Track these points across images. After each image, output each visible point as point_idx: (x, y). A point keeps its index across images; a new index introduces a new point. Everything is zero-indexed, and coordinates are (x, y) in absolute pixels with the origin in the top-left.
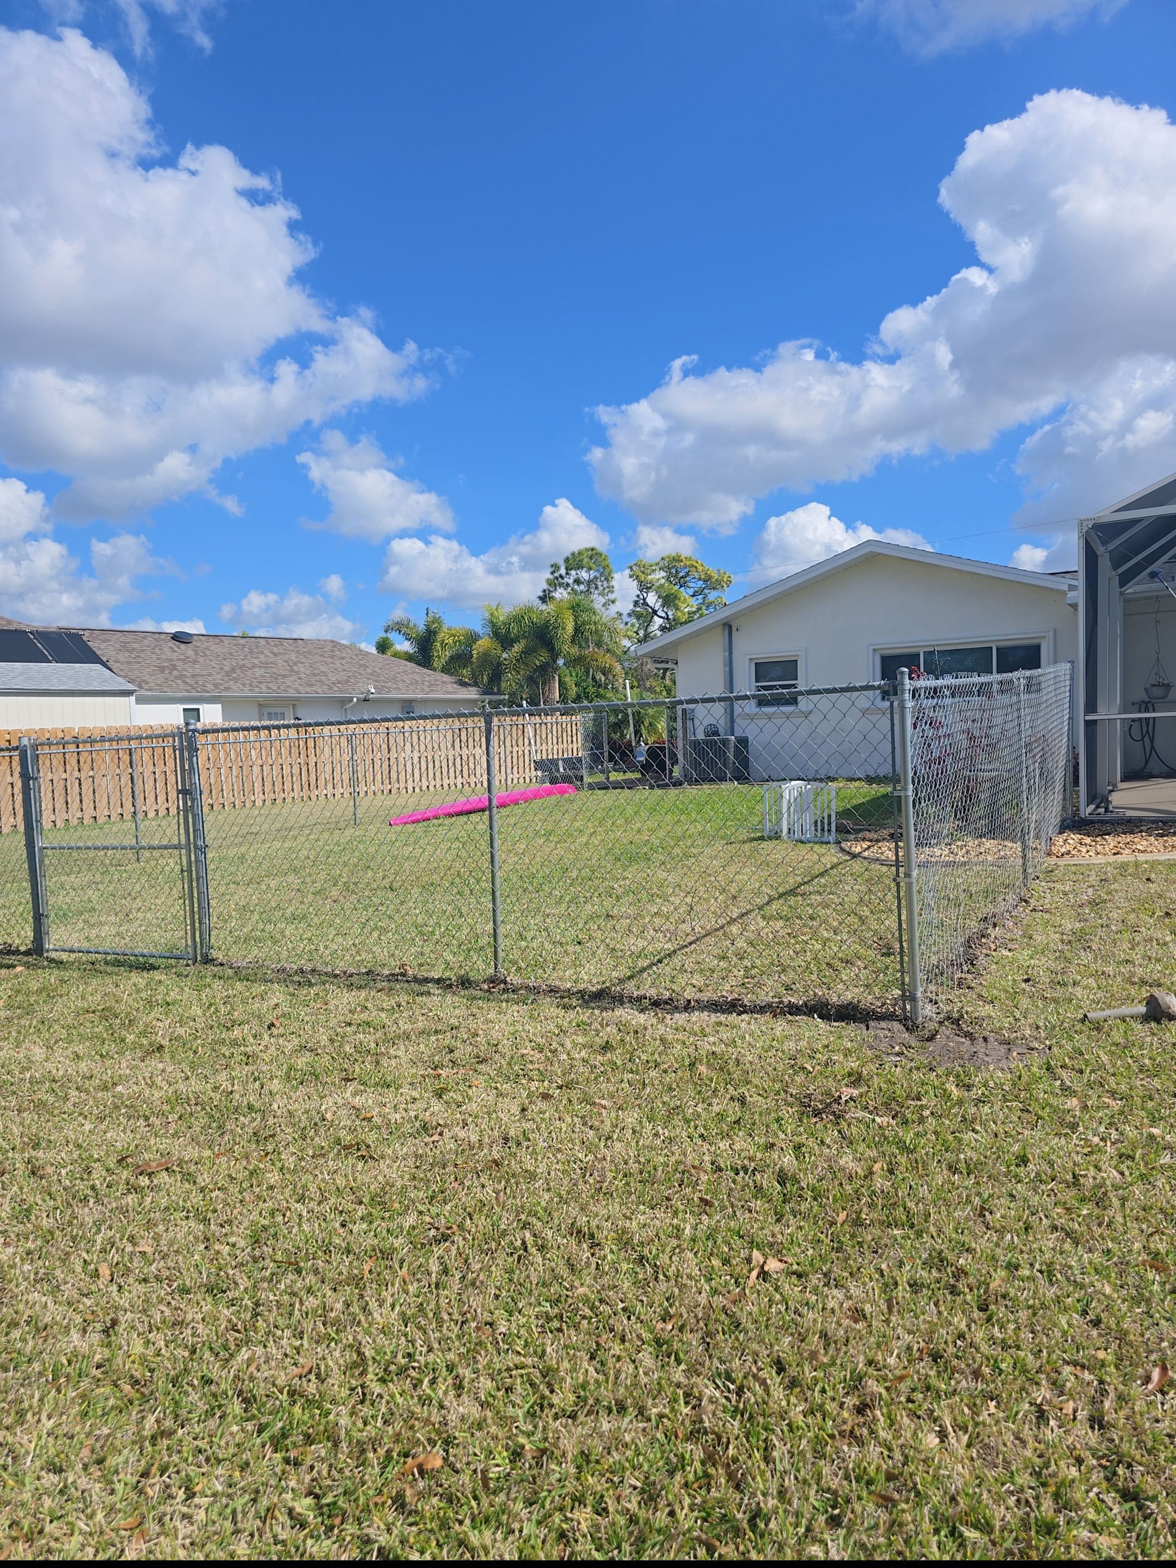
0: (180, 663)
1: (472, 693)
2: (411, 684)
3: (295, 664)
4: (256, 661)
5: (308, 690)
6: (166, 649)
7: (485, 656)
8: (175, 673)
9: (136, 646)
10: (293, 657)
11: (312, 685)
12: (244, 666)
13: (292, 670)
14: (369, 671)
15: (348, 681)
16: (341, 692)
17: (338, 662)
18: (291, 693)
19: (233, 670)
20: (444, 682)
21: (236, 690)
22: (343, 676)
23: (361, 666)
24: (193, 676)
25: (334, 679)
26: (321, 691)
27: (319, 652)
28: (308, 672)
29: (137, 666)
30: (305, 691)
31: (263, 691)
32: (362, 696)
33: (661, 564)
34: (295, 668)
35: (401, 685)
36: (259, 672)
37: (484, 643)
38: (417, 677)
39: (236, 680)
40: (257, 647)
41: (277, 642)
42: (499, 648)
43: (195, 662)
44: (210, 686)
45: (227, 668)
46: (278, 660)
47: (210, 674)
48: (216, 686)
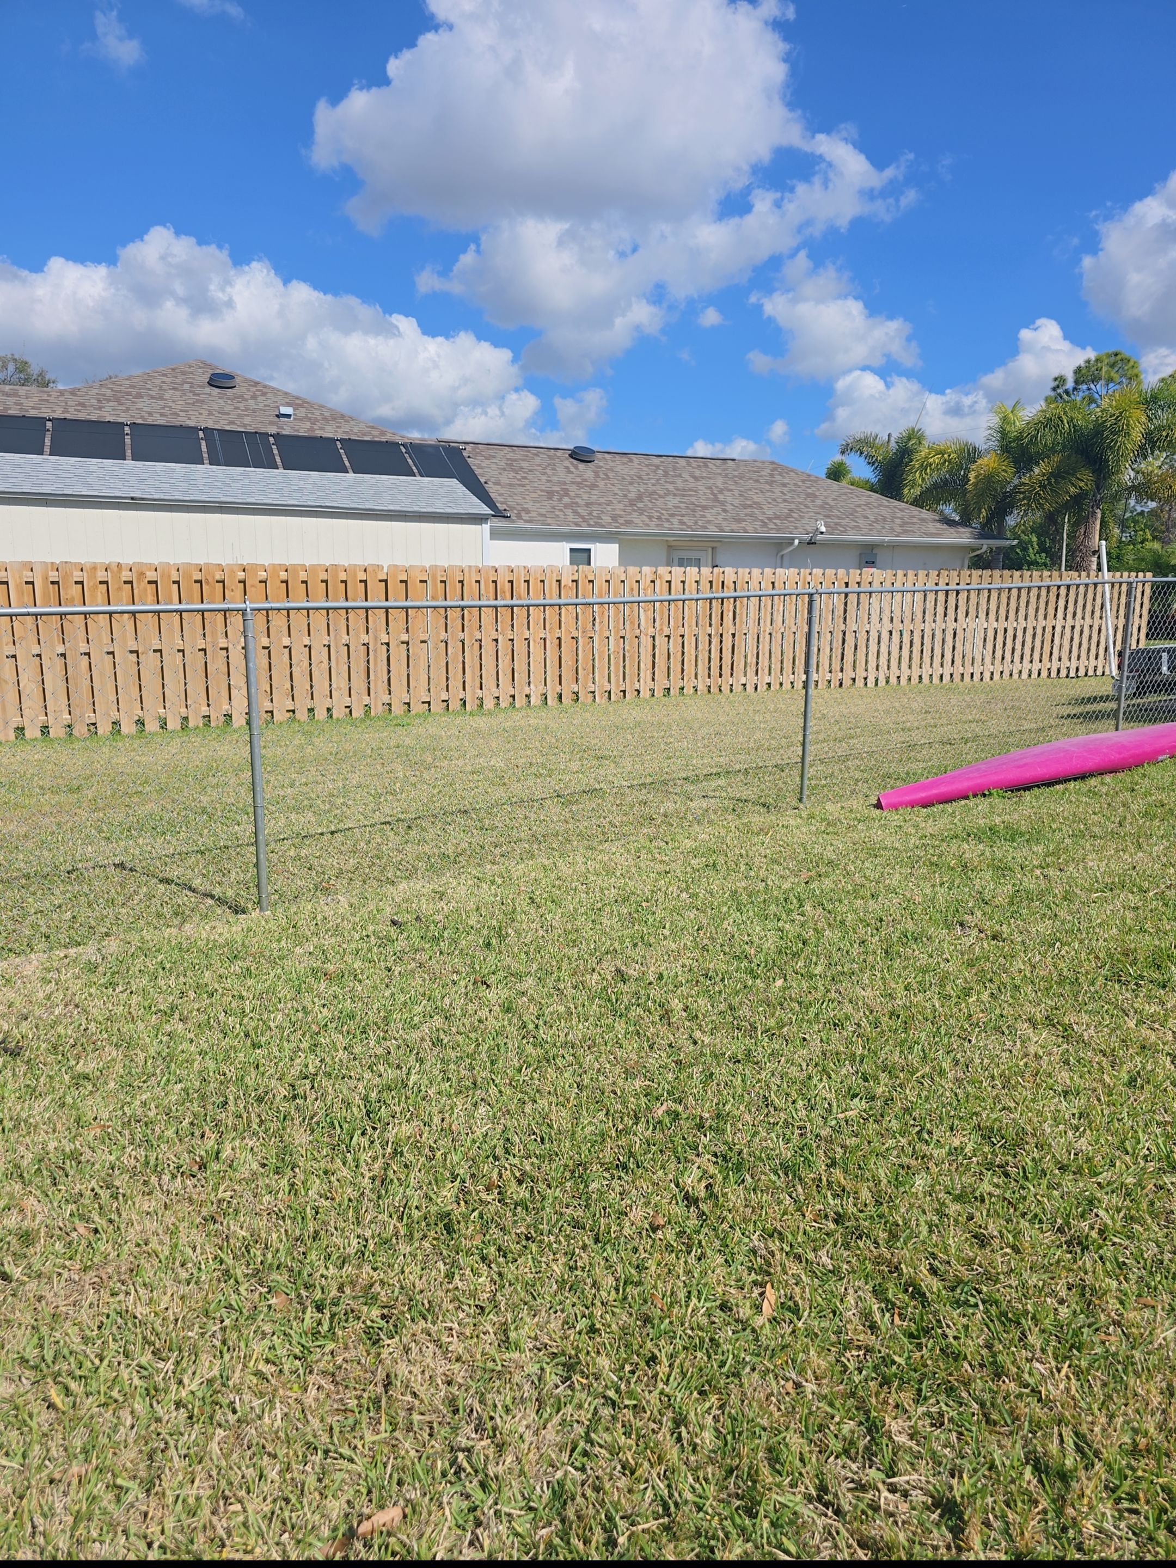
0: (574, 487)
1: (963, 537)
2: (877, 521)
3: (721, 492)
4: (671, 487)
5: (735, 526)
6: (561, 470)
7: (988, 480)
8: (566, 500)
9: (524, 464)
10: (719, 482)
11: (739, 521)
12: (655, 492)
13: (716, 500)
14: (819, 502)
15: (789, 516)
16: (778, 530)
17: (777, 491)
18: (712, 531)
19: (640, 498)
20: (923, 520)
21: (641, 526)
22: (784, 508)
23: (808, 495)
24: (587, 505)
25: (770, 513)
26: (752, 530)
27: (755, 476)
28: (736, 502)
29: (521, 489)
30: (730, 529)
31: (674, 528)
32: (807, 537)
34: (721, 497)
35: (862, 522)
36: (672, 501)
37: (988, 462)
38: (884, 512)
39: (641, 511)
40: (675, 469)
41: (701, 463)
42: (1011, 470)
43: (593, 486)
44: (606, 519)
45: (632, 495)
46: (700, 486)
47: (609, 503)
48: (615, 518)
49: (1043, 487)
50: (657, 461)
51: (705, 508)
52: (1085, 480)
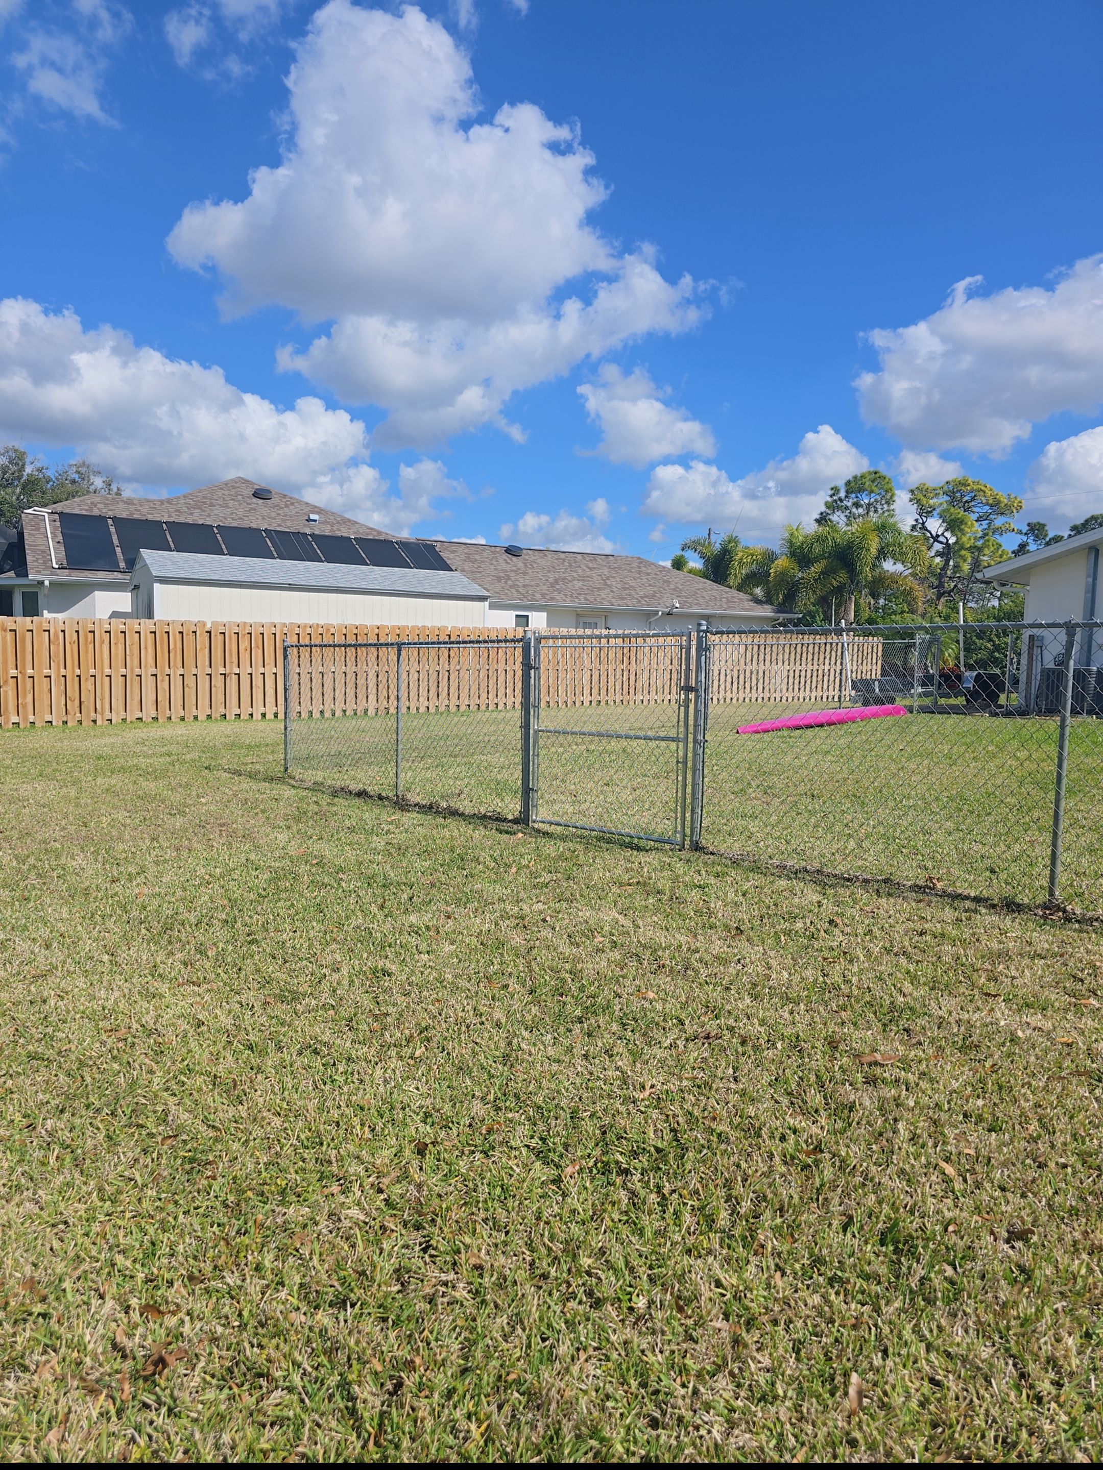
0: (512, 574)
1: (766, 611)
2: (711, 600)
3: (608, 578)
4: (575, 575)
5: (620, 602)
6: (501, 561)
7: (783, 576)
8: (510, 582)
9: (478, 557)
10: (606, 571)
11: (623, 599)
12: (565, 578)
13: (606, 584)
14: (672, 586)
15: (654, 596)
16: (648, 605)
17: (644, 577)
18: (606, 605)
19: (556, 582)
20: (741, 600)
21: (561, 600)
22: (651, 590)
23: (665, 581)
24: (524, 586)
25: (641, 593)
26: (632, 604)
27: (628, 567)
28: (619, 586)
29: (479, 575)
30: (618, 604)
31: (581, 602)
32: (667, 610)
33: (945, 488)
34: (608, 582)
35: (701, 601)
36: (578, 584)
37: (782, 563)
38: (715, 593)
39: (559, 591)
40: (575, 562)
41: (591, 557)
42: (796, 566)
43: (525, 573)
44: (538, 596)
45: (551, 580)
46: (594, 574)
47: (538, 585)
48: (543, 595)
49: (816, 580)
50: (562, 556)
51: (599, 589)
52: (843, 577)
